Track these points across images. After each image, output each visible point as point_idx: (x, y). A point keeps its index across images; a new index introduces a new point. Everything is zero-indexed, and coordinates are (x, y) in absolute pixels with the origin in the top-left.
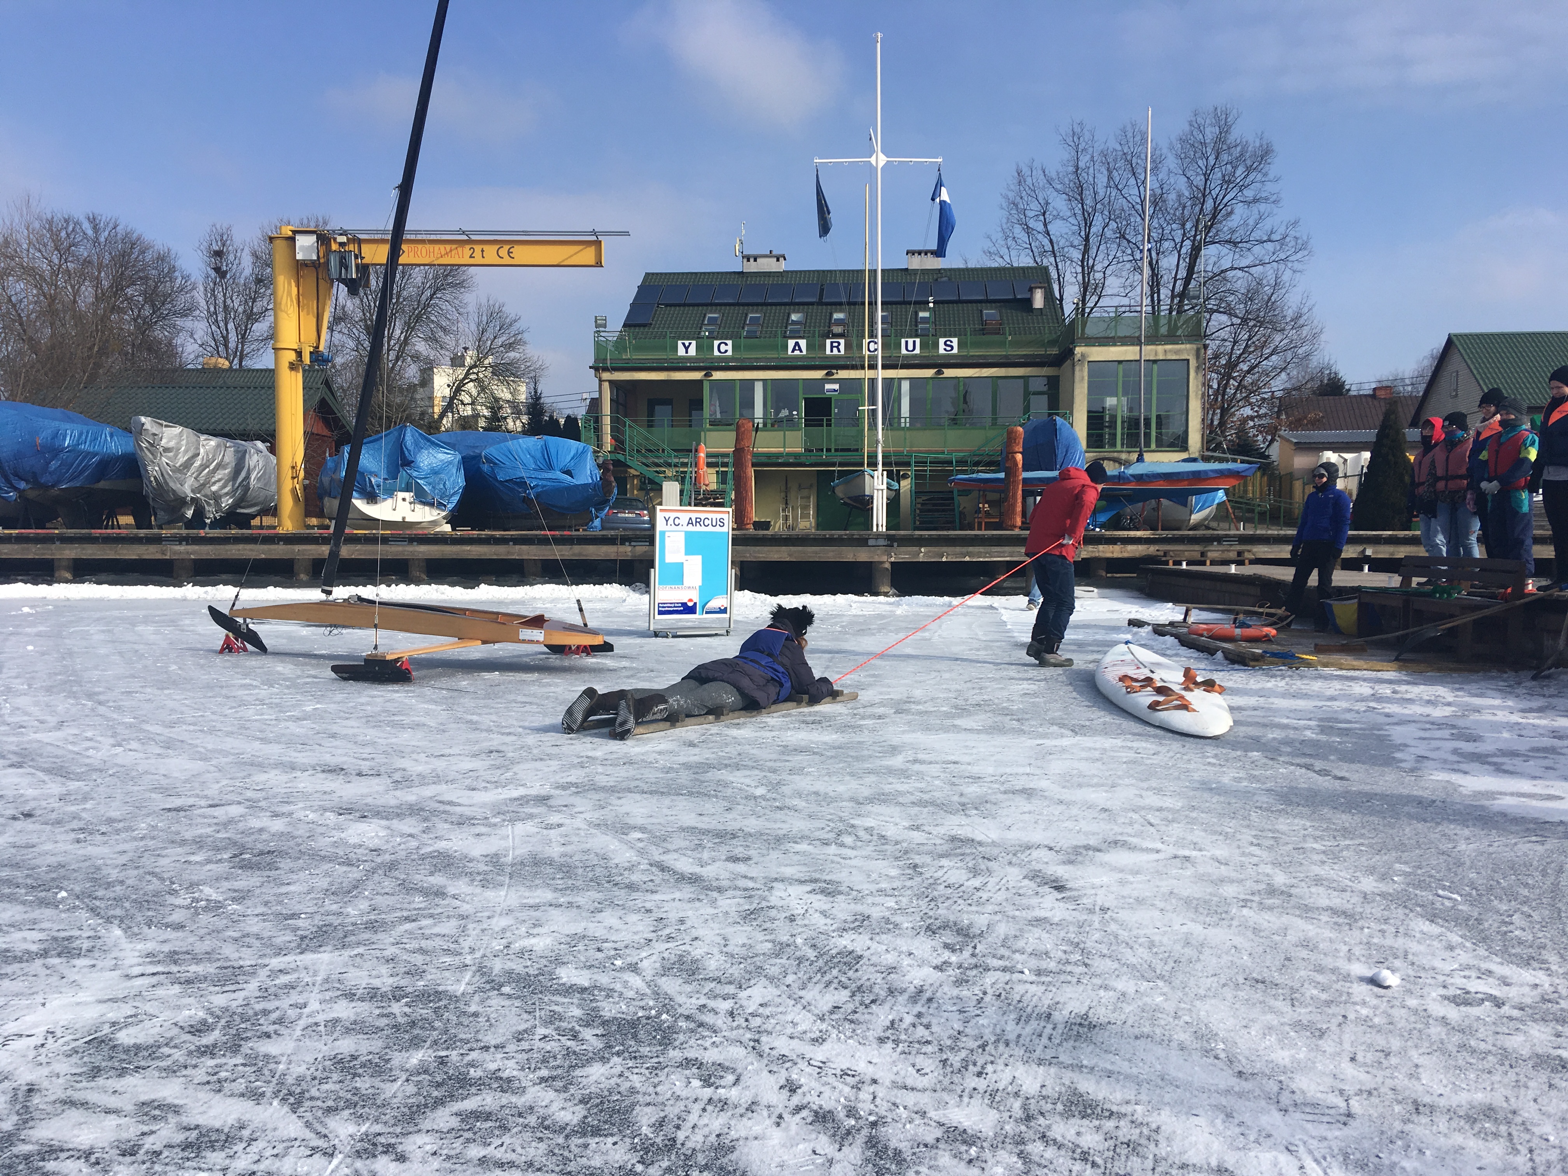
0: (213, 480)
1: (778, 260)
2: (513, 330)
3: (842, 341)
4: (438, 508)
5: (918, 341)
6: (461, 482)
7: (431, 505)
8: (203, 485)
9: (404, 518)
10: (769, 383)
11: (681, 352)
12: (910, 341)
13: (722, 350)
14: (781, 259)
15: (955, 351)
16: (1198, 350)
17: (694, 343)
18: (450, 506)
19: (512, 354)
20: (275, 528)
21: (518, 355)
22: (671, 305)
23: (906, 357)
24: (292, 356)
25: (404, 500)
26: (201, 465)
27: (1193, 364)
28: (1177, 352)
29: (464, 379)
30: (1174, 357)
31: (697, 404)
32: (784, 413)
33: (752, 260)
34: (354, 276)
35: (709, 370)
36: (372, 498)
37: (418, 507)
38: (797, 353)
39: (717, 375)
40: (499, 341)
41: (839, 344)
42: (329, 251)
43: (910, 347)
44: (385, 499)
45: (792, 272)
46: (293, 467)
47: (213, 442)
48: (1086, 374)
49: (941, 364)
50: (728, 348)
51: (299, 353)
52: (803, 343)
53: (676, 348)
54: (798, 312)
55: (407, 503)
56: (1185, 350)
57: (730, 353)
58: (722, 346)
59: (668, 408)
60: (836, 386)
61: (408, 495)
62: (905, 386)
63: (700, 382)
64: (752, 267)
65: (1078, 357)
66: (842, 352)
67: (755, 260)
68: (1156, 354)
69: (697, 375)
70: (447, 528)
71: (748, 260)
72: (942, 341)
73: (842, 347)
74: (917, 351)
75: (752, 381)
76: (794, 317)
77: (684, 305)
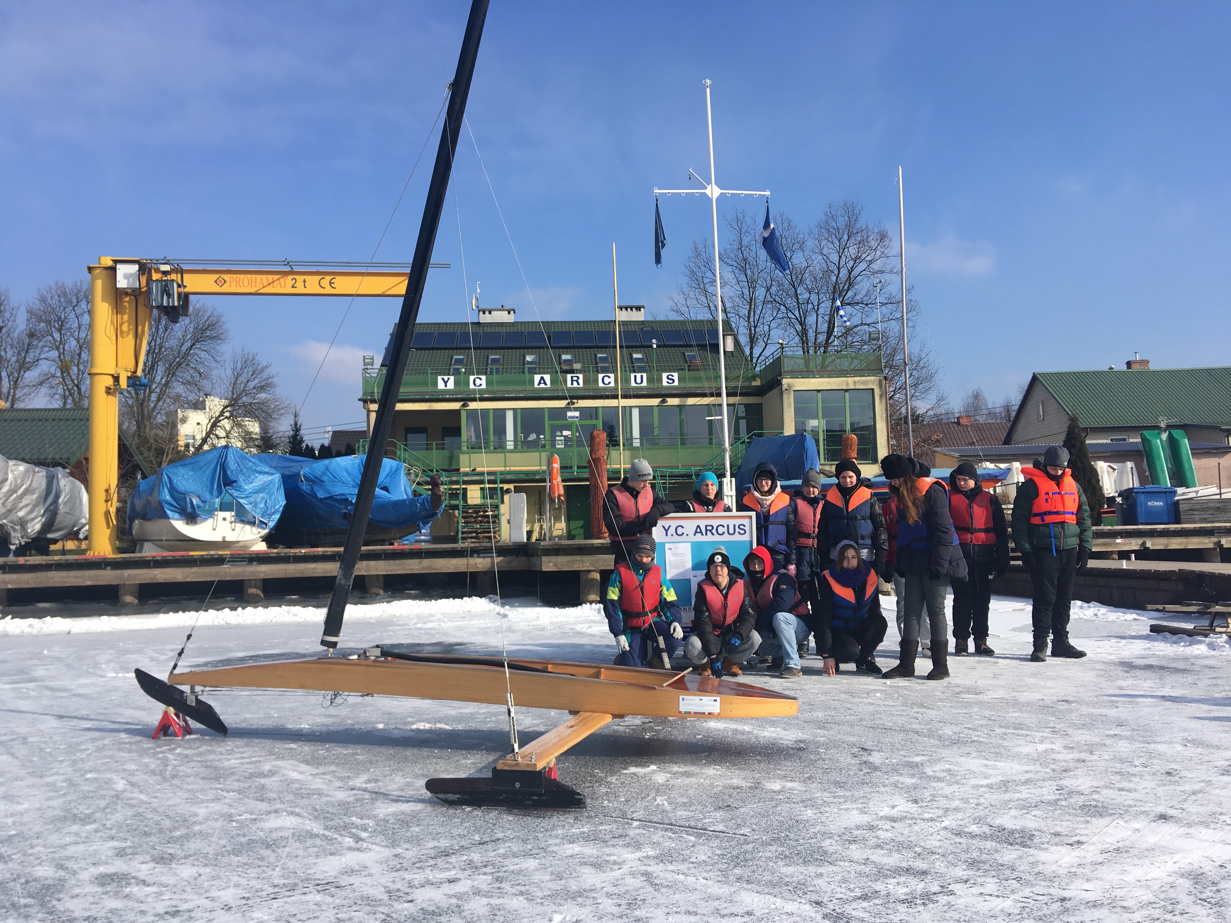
0: (21, 505)
1: (509, 313)
2: (265, 375)
3: (581, 376)
4: (259, 526)
5: (645, 375)
6: (282, 502)
7: (253, 523)
8: (10, 511)
9: (224, 538)
10: (519, 412)
11: (441, 385)
12: (639, 375)
13: (478, 384)
14: (512, 312)
15: (676, 383)
16: (880, 381)
17: (452, 378)
18: (272, 524)
19: (263, 396)
20: (84, 552)
21: (268, 396)
22: (421, 349)
23: (634, 388)
24: (110, 381)
25: (224, 519)
26: (9, 491)
27: (877, 392)
28: (863, 383)
29: (220, 416)
30: (862, 387)
31: (457, 431)
32: (532, 437)
33: (487, 313)
34: (176, 304)
35: (466, 400)
36: (192, 518)
37: (239, 526)
38: (542, 386)
39: (473, 405)
40: (251, 385)
41: (578, 378)
42: (149, 280)
43: (639, 381)
44: (206, 519)
45: (521, 323)
46: (107, 491)
47: (22, 467)
48: (792, 400)
49: (664, 395)
50: (482, 382)
51: (116, 379)
52: (547, 378)
53: (436, 384)
54: (531, 354)
55: (227, 523)
56: (871, 381)
57: (484, 386)
58: (477, 380)
59: (424, 436)
60: (577, 414)
61: (228, 515)
62: (636, 413)
63: (457, 412)
64: (486, 318)
65: (785, 387)
66: (581, 385)
67: (490, 313)
68: (847, 385)
69: (456, 406)
70: (262, 547)
71: (484, 313)
72: (664, 375)
73: (581, 381)
74: (645, 384)
75: (504, 410)
76: (529, 358)
77: (433, 349)
